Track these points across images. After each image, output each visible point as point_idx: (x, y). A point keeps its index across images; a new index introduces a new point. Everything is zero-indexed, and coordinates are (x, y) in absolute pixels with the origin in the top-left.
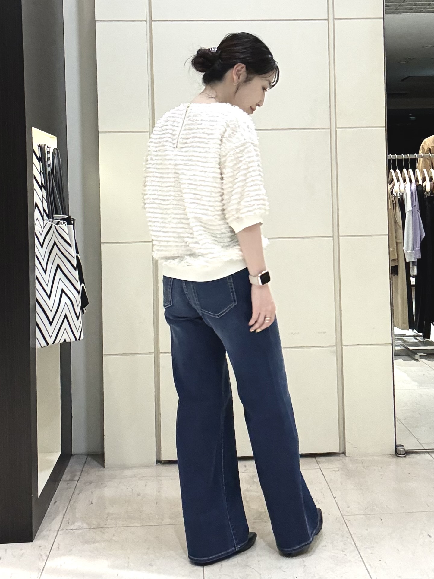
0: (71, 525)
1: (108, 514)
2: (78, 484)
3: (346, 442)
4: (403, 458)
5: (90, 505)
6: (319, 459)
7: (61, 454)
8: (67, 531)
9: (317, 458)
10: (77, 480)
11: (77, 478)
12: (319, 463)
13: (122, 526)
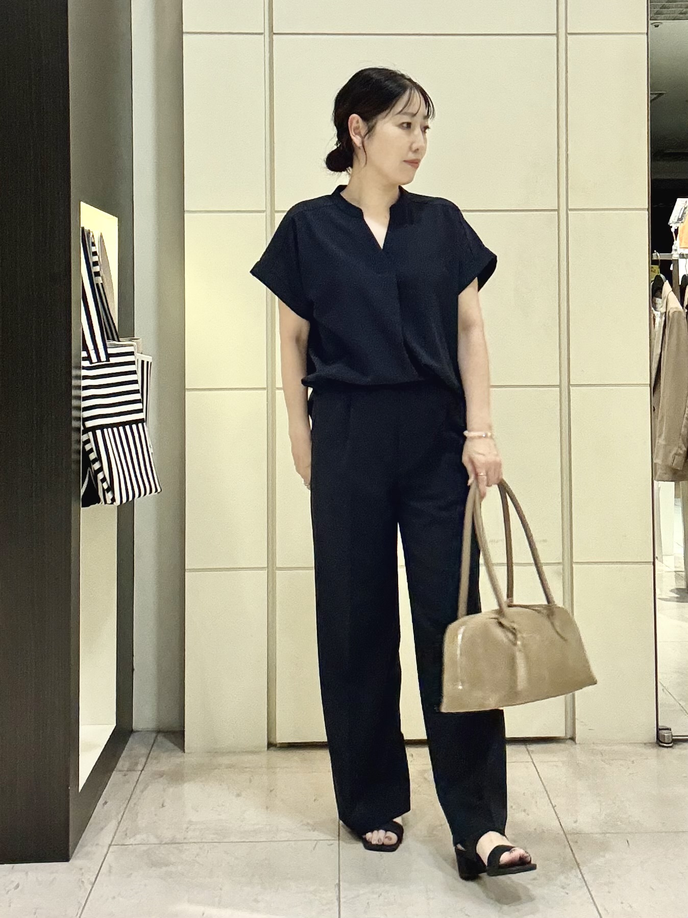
0: (130, 838)
1: (190, 822)
2: (141, 777)
3: (576, 720)
4: (669, 749)
5: (161, 809)
6: (533, 747)
7: (115, 727)
8: (123, 847)
9: (528, 746)
10: (139, 771)
11: (140, 767)
12: (532, 753)
13: (211, 841)
